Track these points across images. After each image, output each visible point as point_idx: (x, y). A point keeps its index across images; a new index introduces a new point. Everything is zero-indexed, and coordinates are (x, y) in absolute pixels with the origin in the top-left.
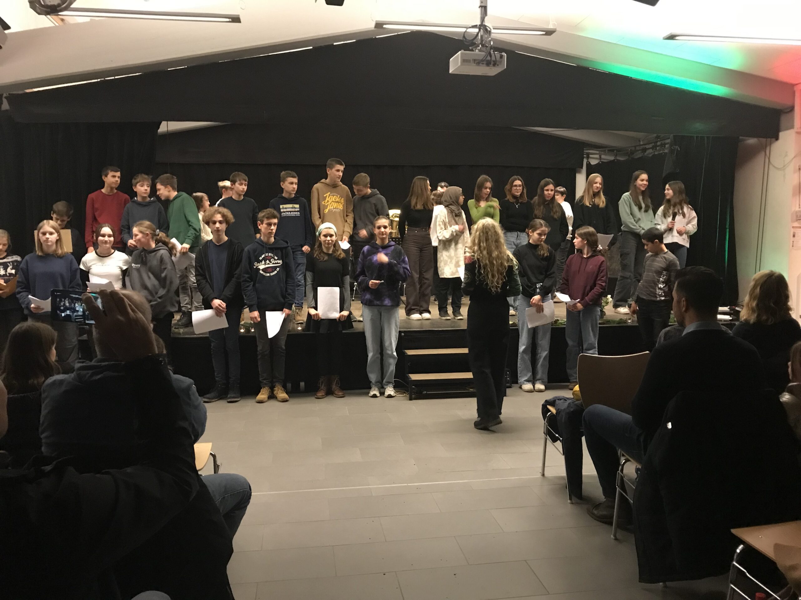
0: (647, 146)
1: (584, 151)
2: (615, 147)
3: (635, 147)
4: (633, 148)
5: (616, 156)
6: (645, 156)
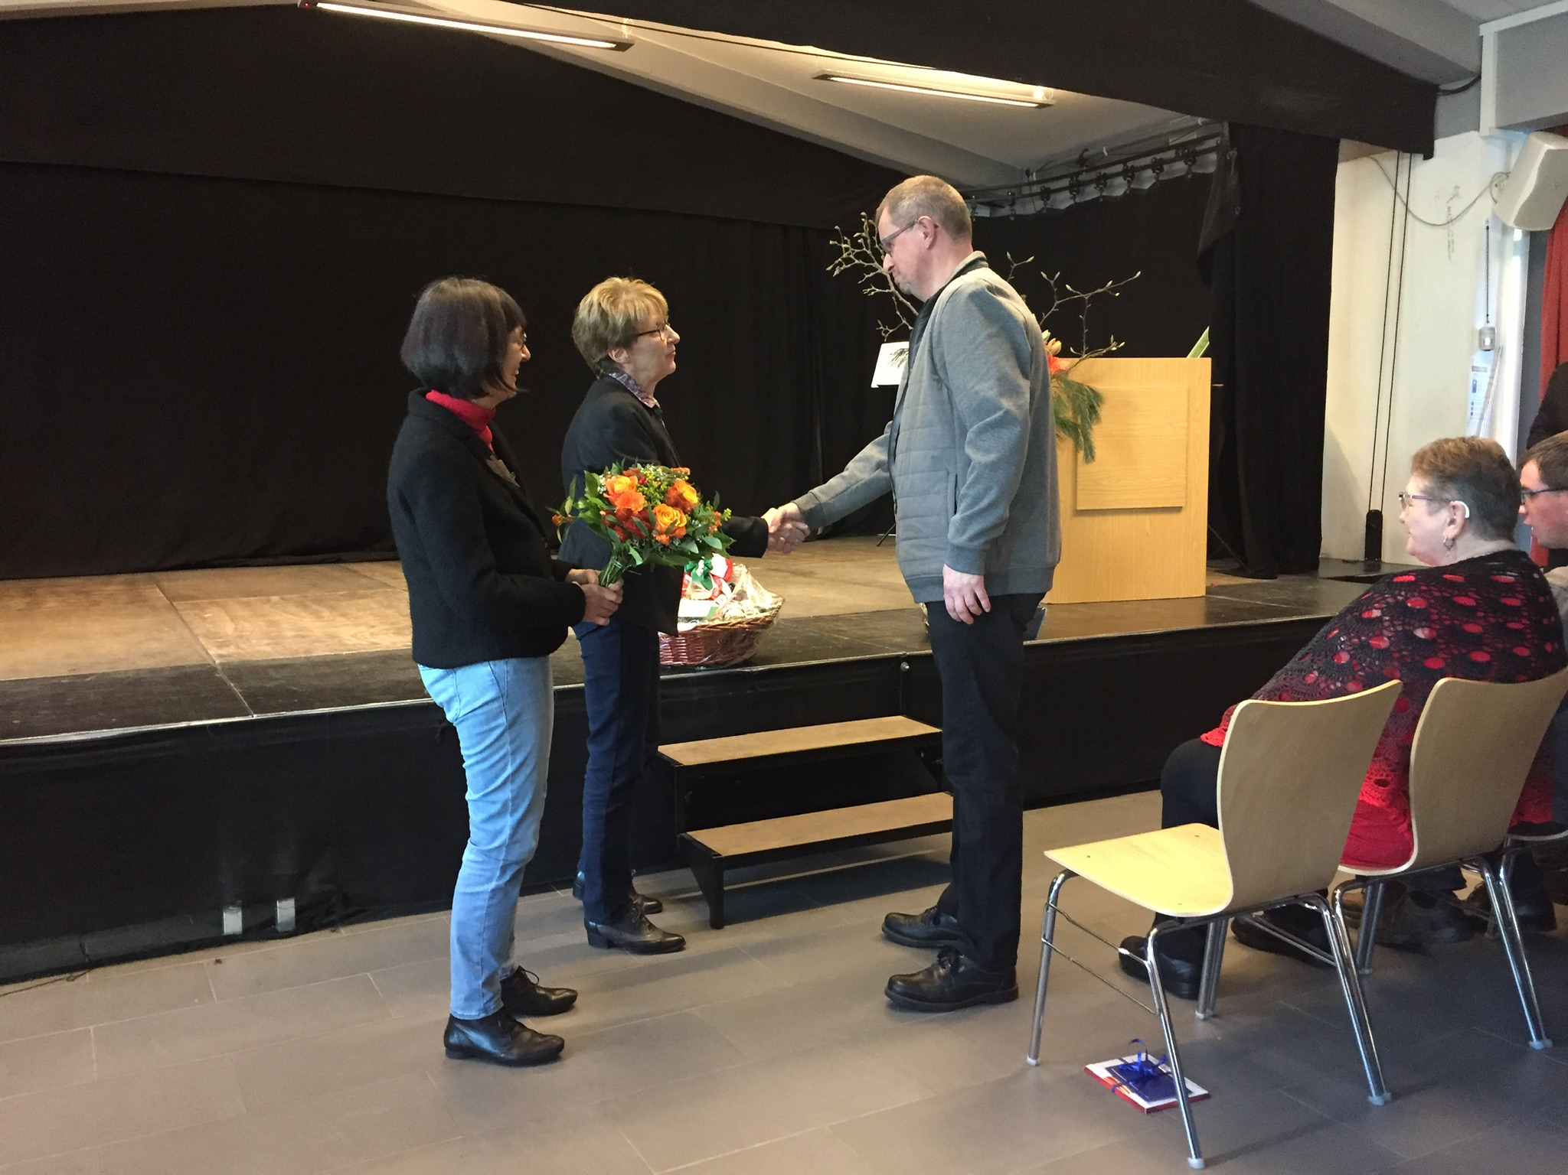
0: (1052, 185)
4: (1015, 191)
6: (1047, 209)
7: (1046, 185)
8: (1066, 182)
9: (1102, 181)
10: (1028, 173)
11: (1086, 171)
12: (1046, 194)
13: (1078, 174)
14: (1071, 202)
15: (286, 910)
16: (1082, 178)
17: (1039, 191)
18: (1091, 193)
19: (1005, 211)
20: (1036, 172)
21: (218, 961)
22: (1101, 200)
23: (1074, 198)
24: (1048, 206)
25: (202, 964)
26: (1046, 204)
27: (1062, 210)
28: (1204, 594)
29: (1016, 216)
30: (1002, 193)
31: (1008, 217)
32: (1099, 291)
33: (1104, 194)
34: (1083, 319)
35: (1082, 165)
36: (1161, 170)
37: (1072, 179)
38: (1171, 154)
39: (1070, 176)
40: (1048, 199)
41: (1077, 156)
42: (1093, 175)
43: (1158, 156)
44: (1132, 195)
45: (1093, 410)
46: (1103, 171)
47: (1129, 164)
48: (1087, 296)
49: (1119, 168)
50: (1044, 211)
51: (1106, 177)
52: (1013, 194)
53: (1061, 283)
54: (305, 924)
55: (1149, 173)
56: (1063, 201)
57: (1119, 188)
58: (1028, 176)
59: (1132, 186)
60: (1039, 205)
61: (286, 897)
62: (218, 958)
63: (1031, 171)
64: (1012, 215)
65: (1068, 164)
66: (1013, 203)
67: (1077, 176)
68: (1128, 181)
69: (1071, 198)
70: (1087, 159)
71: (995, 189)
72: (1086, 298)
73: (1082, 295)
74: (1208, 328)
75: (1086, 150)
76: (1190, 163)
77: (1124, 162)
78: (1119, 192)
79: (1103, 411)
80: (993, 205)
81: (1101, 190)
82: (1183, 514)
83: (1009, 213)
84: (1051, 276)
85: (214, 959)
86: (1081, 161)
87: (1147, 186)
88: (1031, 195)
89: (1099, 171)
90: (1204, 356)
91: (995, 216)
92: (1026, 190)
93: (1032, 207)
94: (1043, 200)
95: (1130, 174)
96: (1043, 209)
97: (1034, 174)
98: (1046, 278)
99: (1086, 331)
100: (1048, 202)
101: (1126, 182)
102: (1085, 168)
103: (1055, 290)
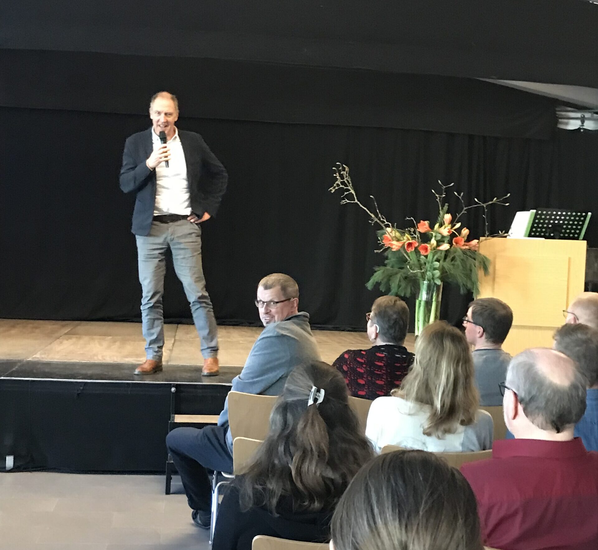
1: (557, 112)
32: (490, 203)
34: (485, 217)
48: (485, 205)
73: (482, 205)
84: (459, 194)
98: (457, 195)
99: (487, 224)
103: (463, 201)
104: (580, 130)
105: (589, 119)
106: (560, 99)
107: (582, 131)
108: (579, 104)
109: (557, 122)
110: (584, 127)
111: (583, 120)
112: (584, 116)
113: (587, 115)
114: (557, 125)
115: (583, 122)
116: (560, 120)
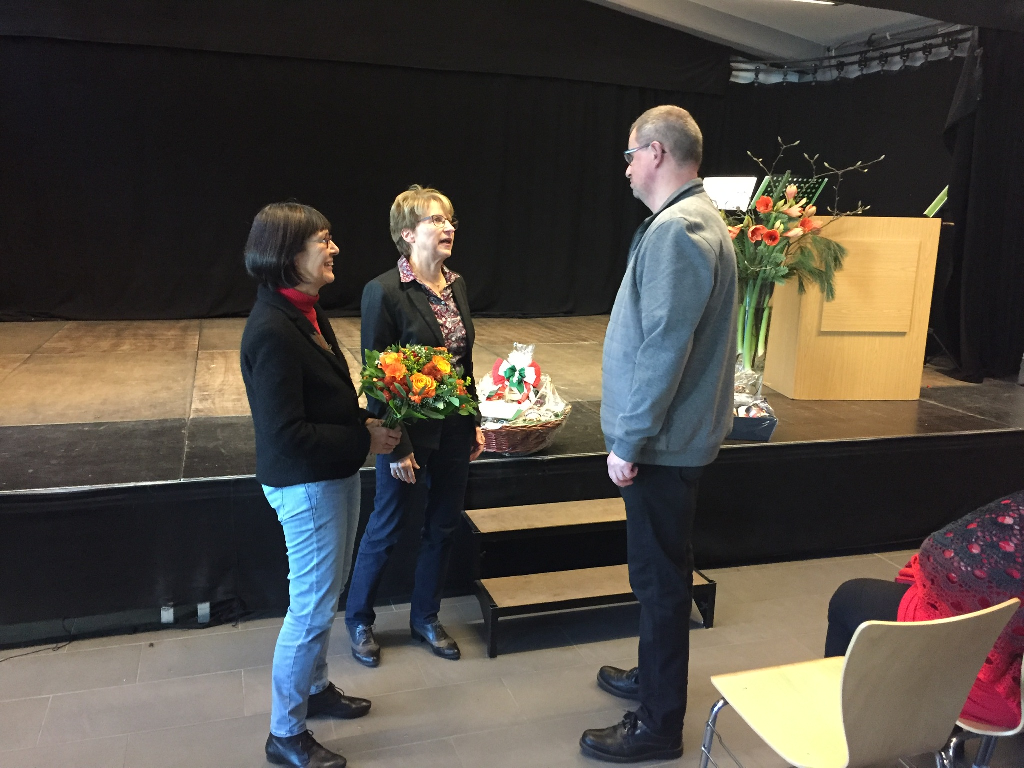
0: (846, 60)
1: (733, 64)
2: (784, 59)
3: (821, 60)
4: (818, 63)
5: (785, 76)
6: (842, 78)
7: (842, 60)
8: (856, 58)
9: (884, 59)
10: (829, 50)
11: (873, 51)
12: (841, 66)
13: (866, 52)
14: (859, 74)
15: (204, 609)
16: (871, 55)
17: (836, 64)
18: (875, 68)
19: (809, 78)
20: (835, 50)
21: (152, 645)
22: (882, 73)
23: (862, 70)
24: (841, 76)
25: (142, 645)
26: (840, 74)
27: (852, 79)
28: (917, 397)
29: (817, 82)
30: (809, 64)
31: (811, 82)
32: (851, 168)
33: (885, 68)
34: (837, 189)
35: (870, 46)
36: (930, 53)
37: (861, 56)
38: (939, 41)
39: (861, 53)
40: (842, 70)
41: (867, 39)
42: (877, 54)
43: (929, 42)
44: (906, 70)
45: (837, 261)
46: (885, 52)
47: (906, 47)
48: (840, 173)
49: (898, 49)
50: (839, 80)
51: (888, 56)
52: (816, 65)
53: (820, 163)
54: (217, 619)
55: (920, 54)
56: (854, 72)
57: (897, 65)
58: (829, 52)
59: (907, 64)
60: (835, 74)
61: (203, 601)
62: (152, 642)
63: (831, 48)
64: (814, 81)
65: (859, 45)
66: (816, 72)
67: (866, 54)
68: (904, 60)
69: (860, 70)
70: (874, 42)
71: (804, 61)
72: (840, 174)
73: (837, 172)
74: (947, 187)
75: (874, 34)
76: (953, 49)
77: (903, 45)
78: (896, 68)
79: (846, 262)
80: (802, 73)
81: (883, 66)
82: (907, 337)
83: (812, 80)
84: (812, 157)
85: (149, 643)
86: (870, 43)
87: (918, 64)
88: (831, 67)
89: (882, 51)
90: (935, 216)
91: (802, 81)
92: (826, 63)
93: (831, 75)
94: (838, 71)
95: (906, 54)
96: (838, 78)
97: (834, 51)
98: (808, 158)
99: (838, 199)
100: (842, 72)
101: (902, 60)
102: (872, 48)
103: (815, 167)
104: (754, 84)
105: (762, 71)
106: (734, 47)
107: (756, 85)
108: (753, 53)
109: (730, 75)
110: (758, 81)
111: (757, 72)
112: (760, 68)
113: (763, 67)
114: (730, 79)
115: (757, 76)
116: (734, 73)
